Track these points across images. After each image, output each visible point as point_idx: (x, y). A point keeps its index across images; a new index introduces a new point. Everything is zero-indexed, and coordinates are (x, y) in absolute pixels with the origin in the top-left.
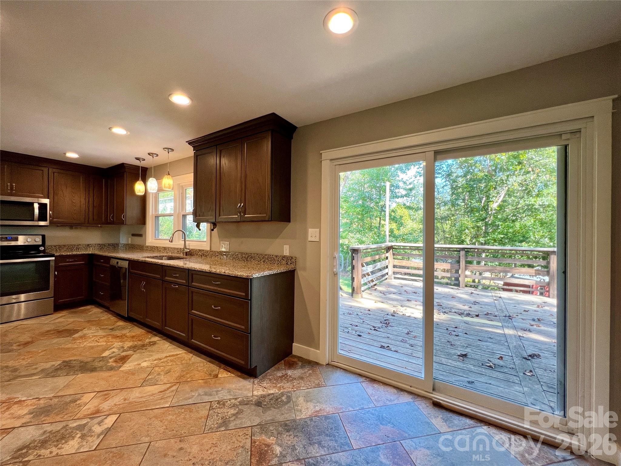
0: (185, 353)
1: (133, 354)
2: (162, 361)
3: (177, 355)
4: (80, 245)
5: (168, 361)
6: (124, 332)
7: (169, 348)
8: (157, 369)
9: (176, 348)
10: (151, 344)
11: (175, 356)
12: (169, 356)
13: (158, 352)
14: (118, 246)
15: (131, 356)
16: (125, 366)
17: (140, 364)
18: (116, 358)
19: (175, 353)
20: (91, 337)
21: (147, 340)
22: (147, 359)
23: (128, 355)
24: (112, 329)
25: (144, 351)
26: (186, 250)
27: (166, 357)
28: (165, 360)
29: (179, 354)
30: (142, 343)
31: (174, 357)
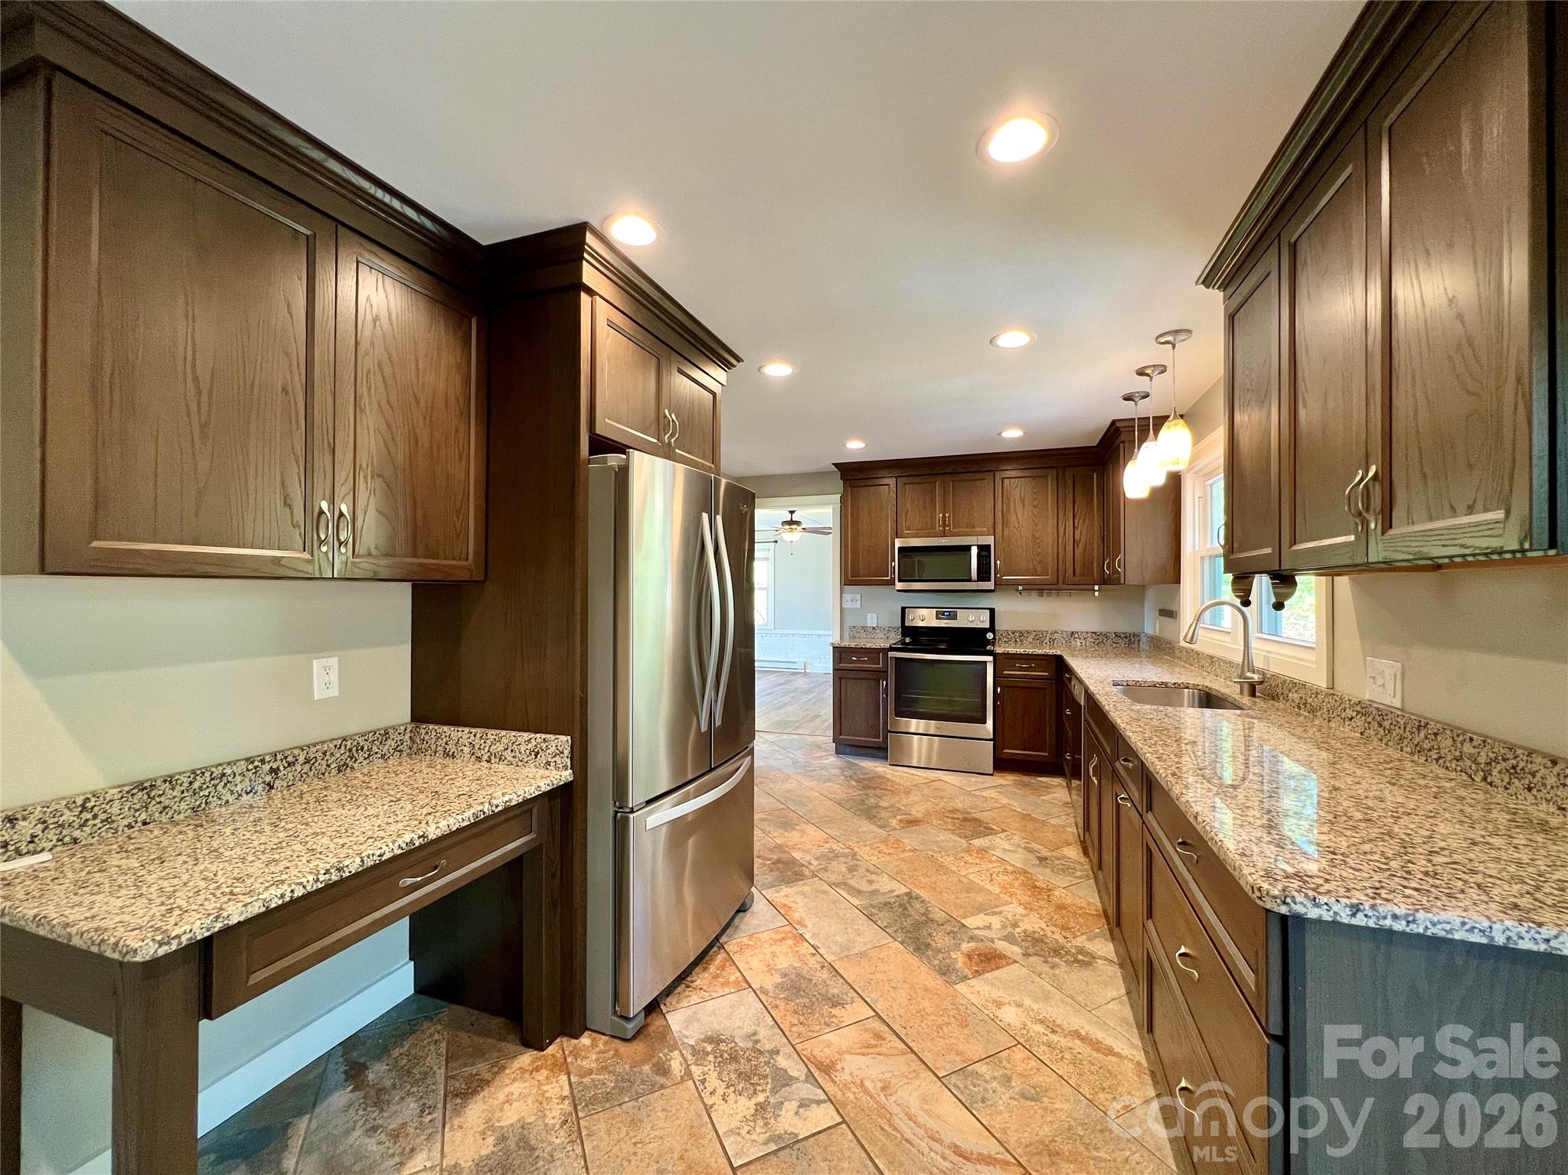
0: (1139, 1064)
1: (1015, 962)
2: (1054, 1038)
3: (1110, 1052)
4: (1056, 632)
5: (1068, 1056)
6: (1059, 881)
7: (1110, 1006)
8: (1019, 1054)
9: (1127, 1024)
10: (1080, 957)
11: (1098, 1050)
12: (1083, 1039)
13: (1072, 998)
14: (1139, 641)
15: (1008, 964)
16: (974, 984)
17: (999, 1005)
18: (980, 945)
19: (1109, 1041)
20: (994, 858)
21: (1081, 941)
22: (1027, 1002)
23: (1005, 957)
24: (1042, 859)
25: (1046, 968)
26: (1249, 674)
27: (1076, 1034)
28: (1064, 1042)
29: (1118, 1055)
30: (1061, 940)
31: (1095, 1054)
